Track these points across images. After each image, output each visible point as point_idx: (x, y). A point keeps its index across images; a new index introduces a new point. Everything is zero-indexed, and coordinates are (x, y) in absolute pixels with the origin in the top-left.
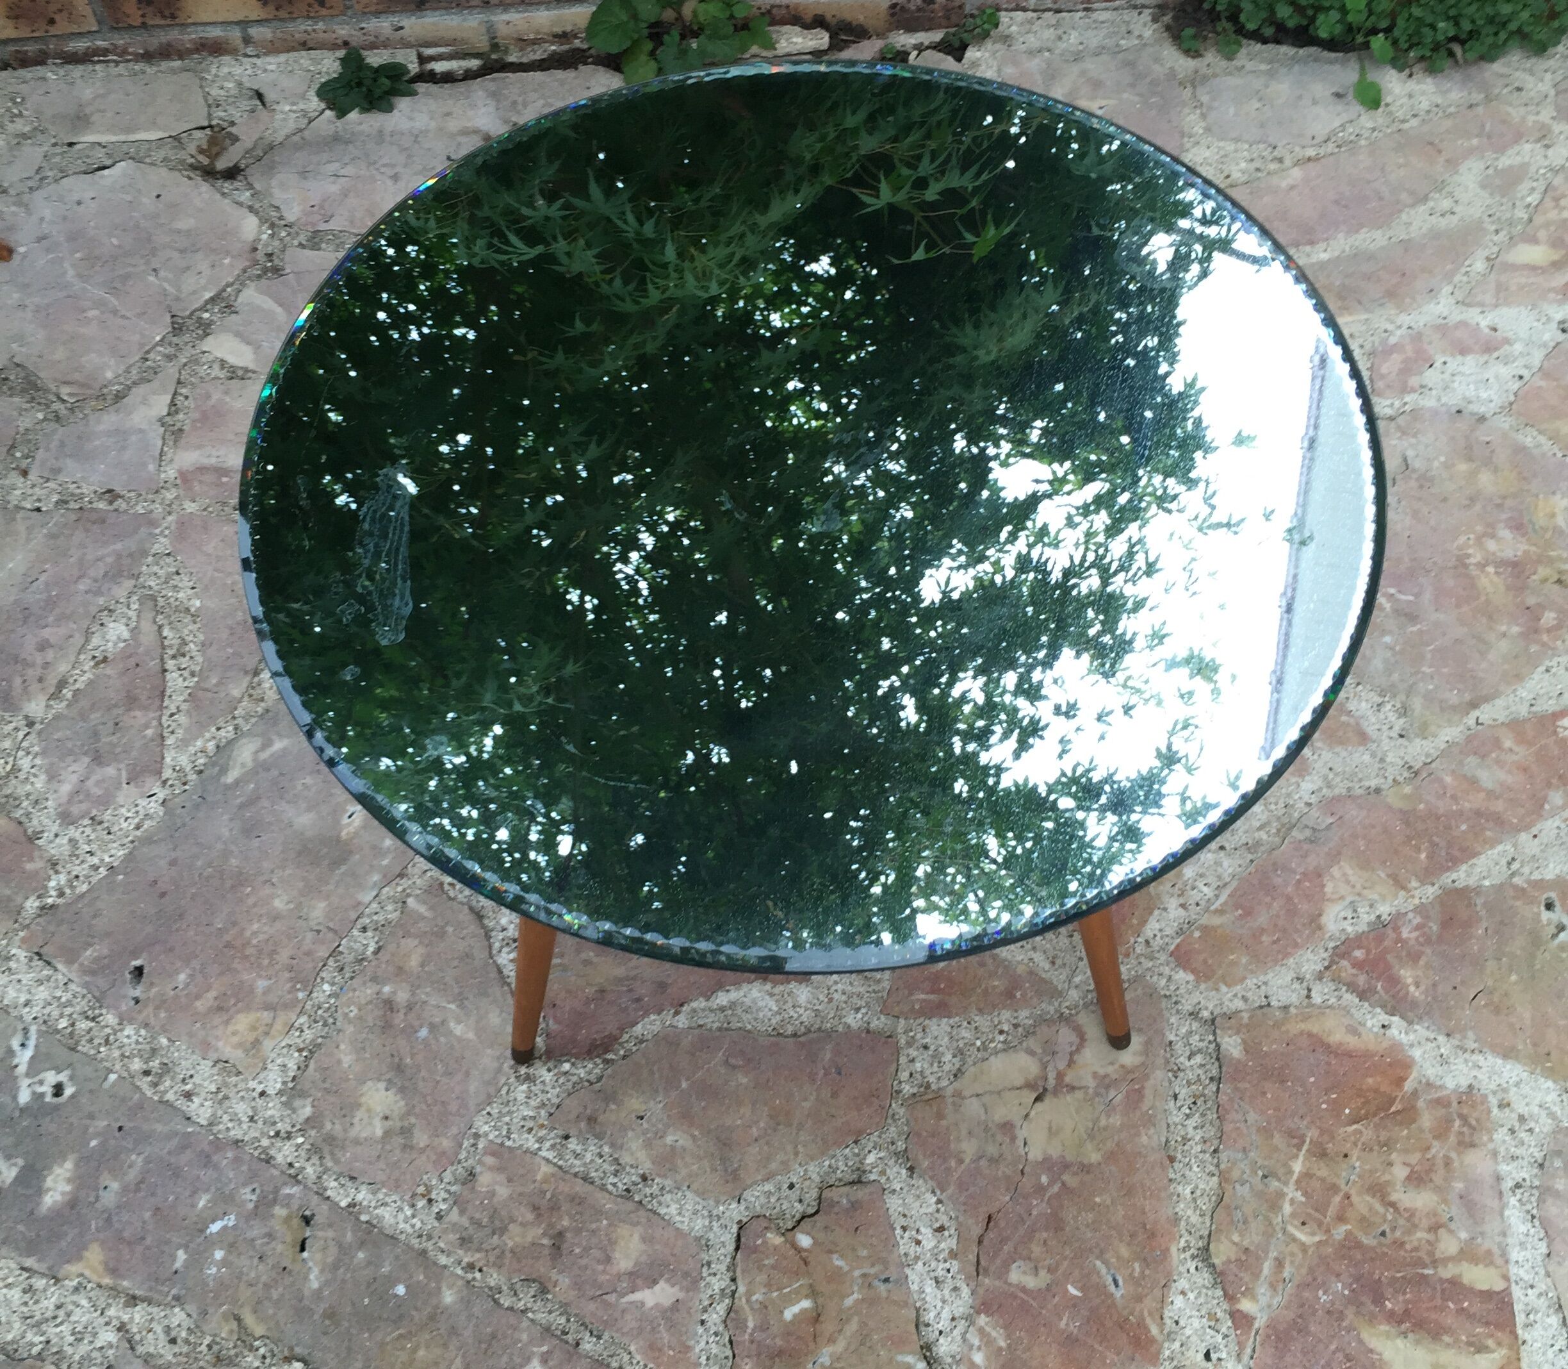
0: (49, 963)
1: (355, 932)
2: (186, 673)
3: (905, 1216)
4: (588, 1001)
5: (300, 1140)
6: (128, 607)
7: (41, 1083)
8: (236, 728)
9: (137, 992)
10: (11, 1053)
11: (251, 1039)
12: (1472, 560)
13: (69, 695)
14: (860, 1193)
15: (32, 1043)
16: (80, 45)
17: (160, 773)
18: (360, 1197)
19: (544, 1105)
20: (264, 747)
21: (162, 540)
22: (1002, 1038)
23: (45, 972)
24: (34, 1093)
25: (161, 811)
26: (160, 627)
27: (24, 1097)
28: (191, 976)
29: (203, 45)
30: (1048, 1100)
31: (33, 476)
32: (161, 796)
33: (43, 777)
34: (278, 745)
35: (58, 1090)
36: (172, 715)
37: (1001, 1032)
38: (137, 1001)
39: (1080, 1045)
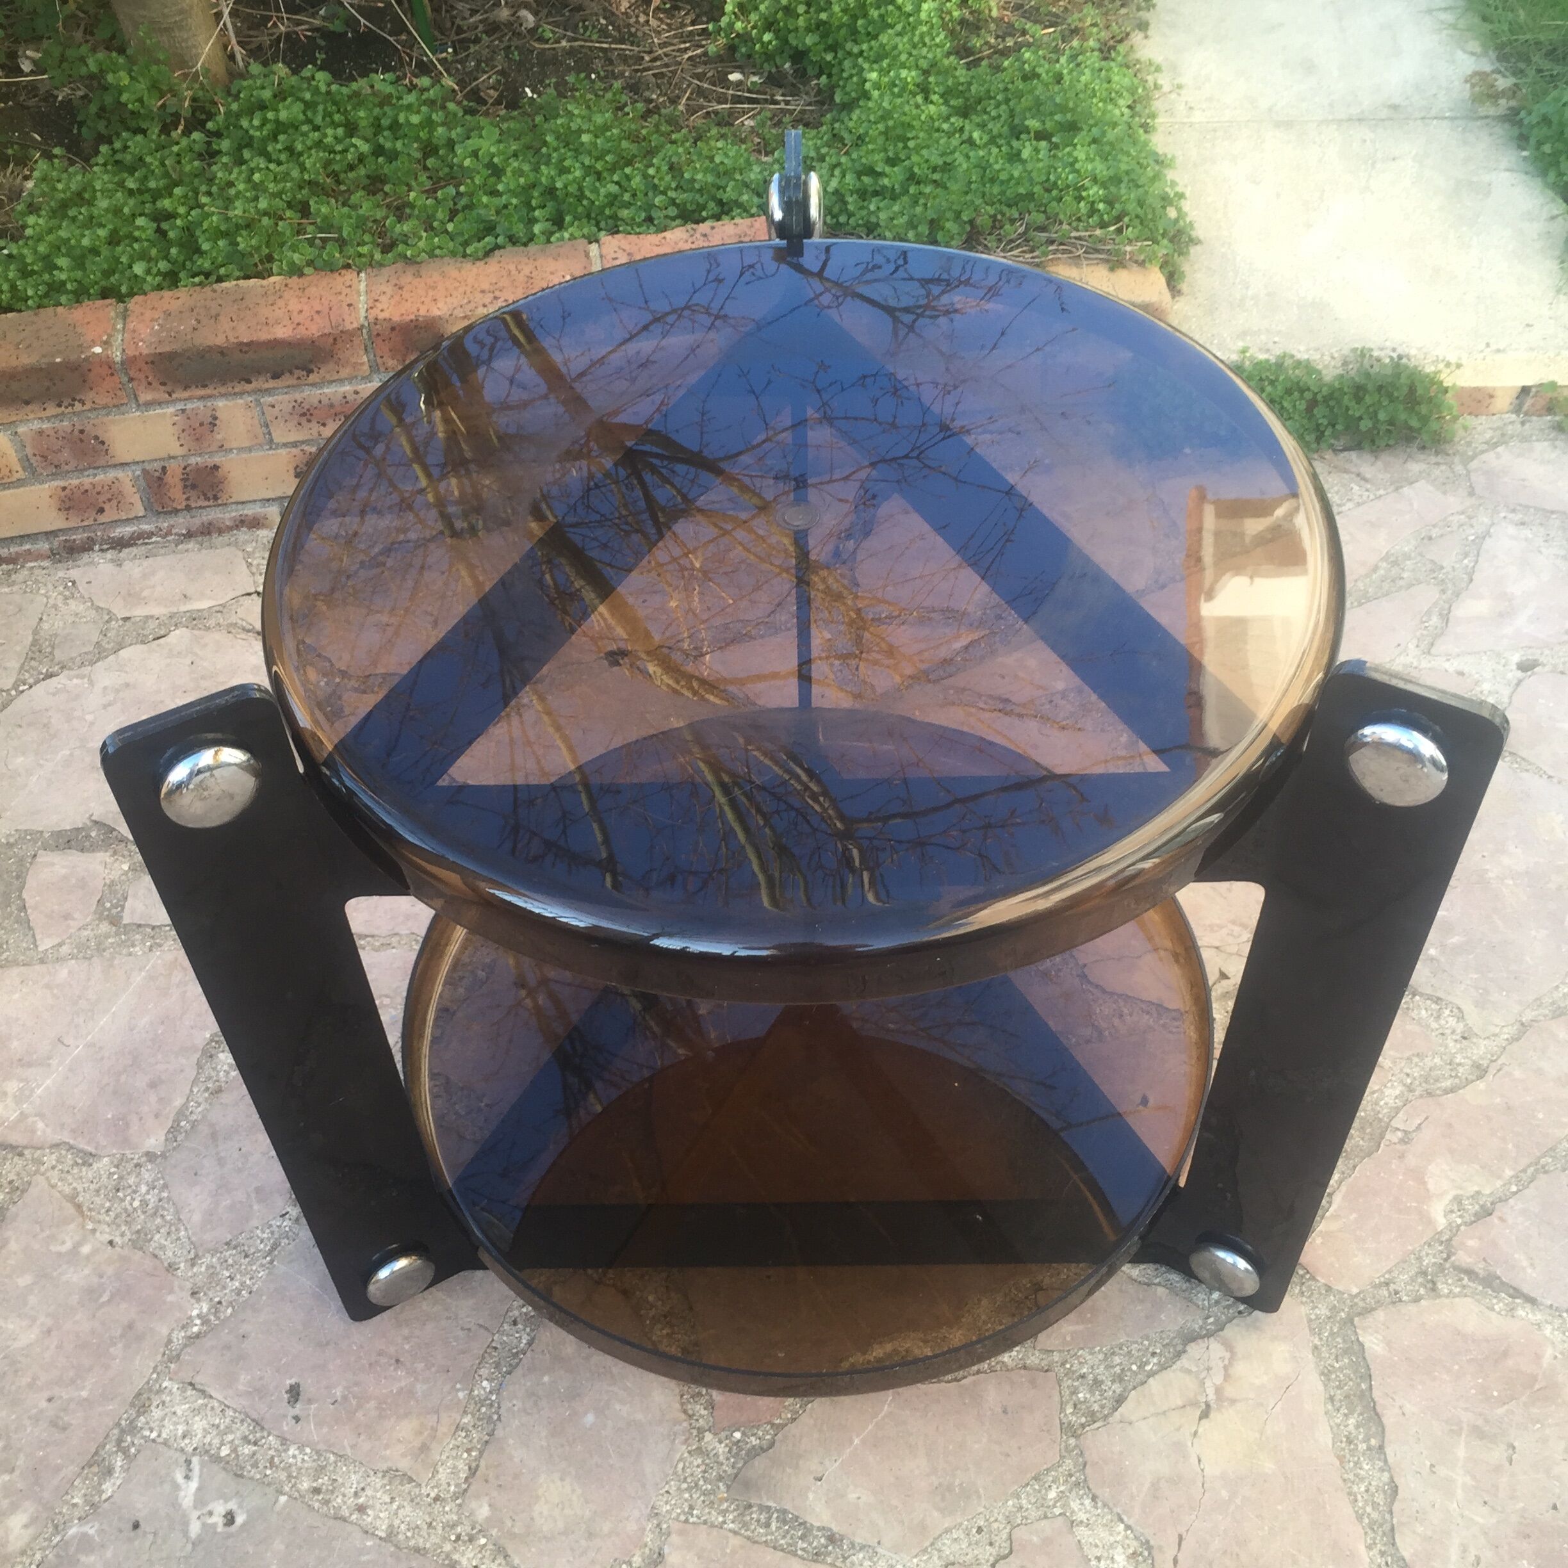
0: (203, 1392)
1: (506, 1327)
3: (1096, 1546)
5: (483, 1541)
7: (211, 1513)
9: (298, 1409)
10: (176, 1487)
11: (417, 1443)
12: (1490, 875)
14: (1048, 1530)
15: (196, 1474)
16: (127, 530)
19: (720, 1478)
22: (1155, 1360)
23: (200, 1402)
24: (204, 1525)
27: (195, 1529)
28: (349, 1388)
29: (242, 522)
30: (1213, 1416)
31: (125, 924)
35: (230, 1519)
37: (1154, 1354)
38: (297, 1419)
39: (1232, 1359)
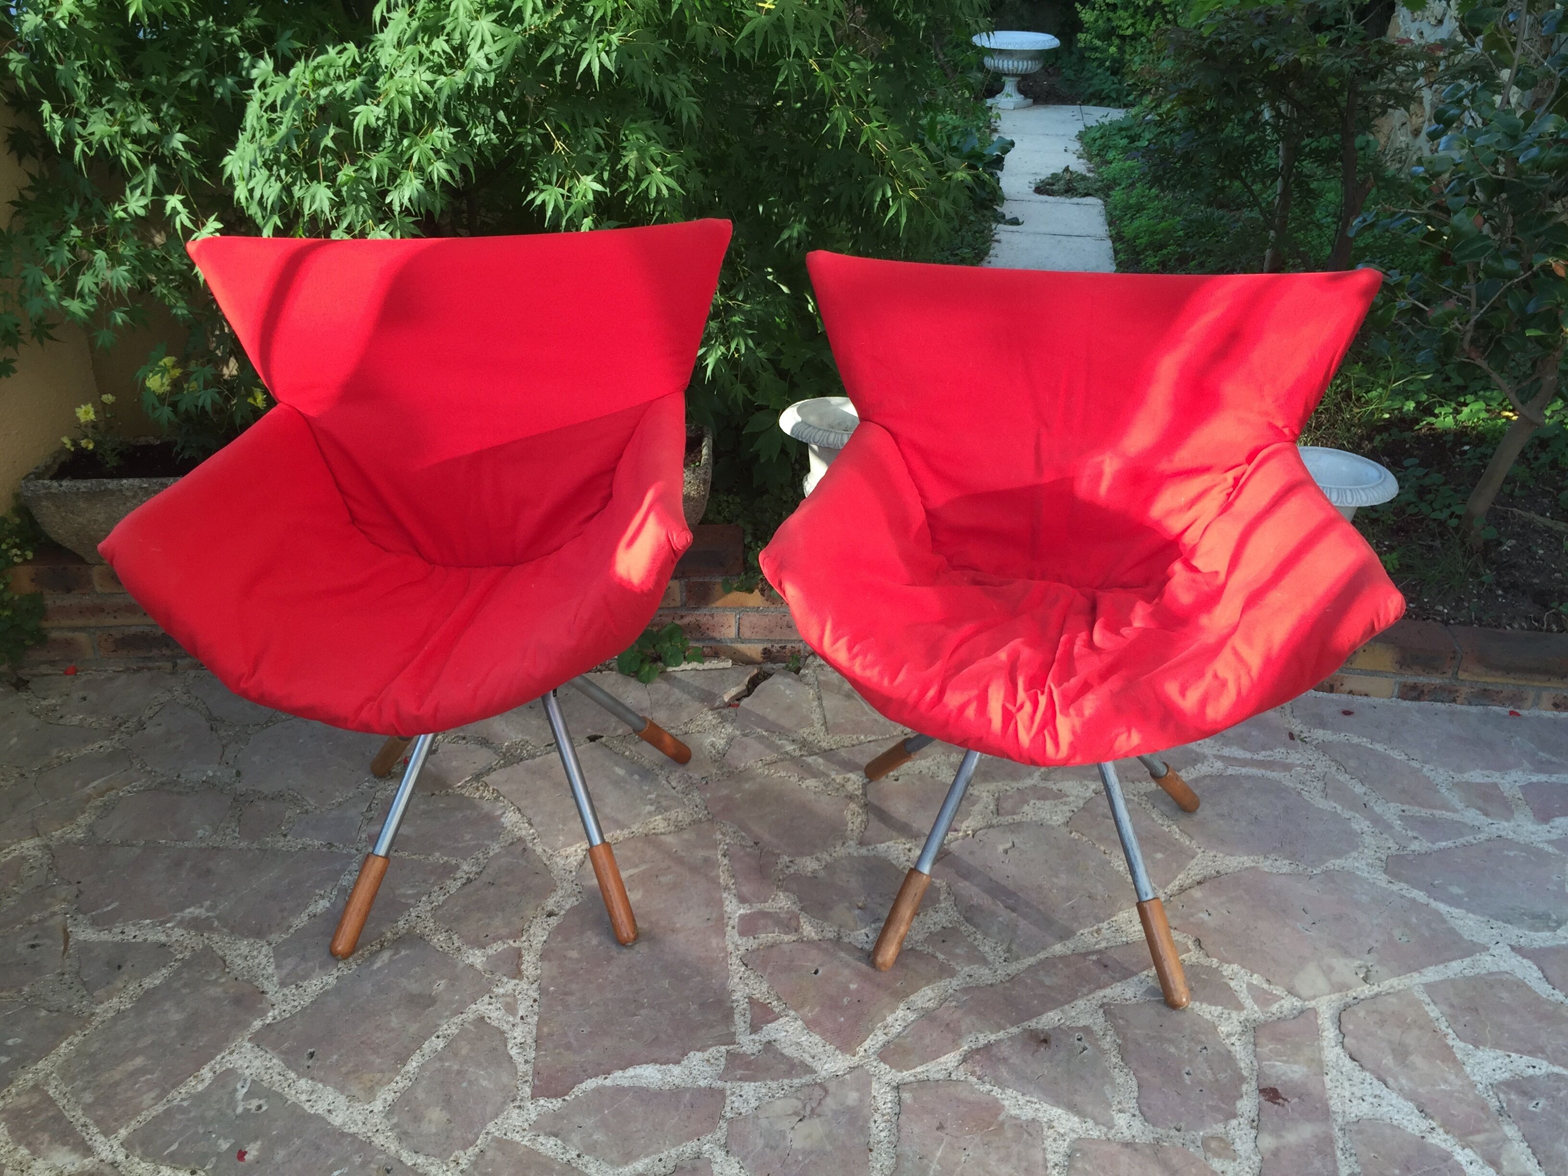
0: (263, 1049)
4: (558, 1071)
5: (390, 1134)
6: (331, 894)
7: (250, 1104)
8: (381, 945)
9: (310, 1063)
10: (235, 1092)
11: (369, 1086)
13: (293, 931)
14: (698, 1163)
15: (248, 1085)
18: (419, 1161)
19: (527, 1120)
20: (395, 954)
22: (783, 1092)
23: (260, 1053)
24: (245, 1109)
25: (335, 982)
27: (240, 1110)
28: (341, 1056)
30: (806, 1121)
31: (289, 838)
33: (273, 967)
34: (403, 953)
35: (258, 1108)
37: (783, 1090)
38: (309, 1068)
39: (825, 1097)
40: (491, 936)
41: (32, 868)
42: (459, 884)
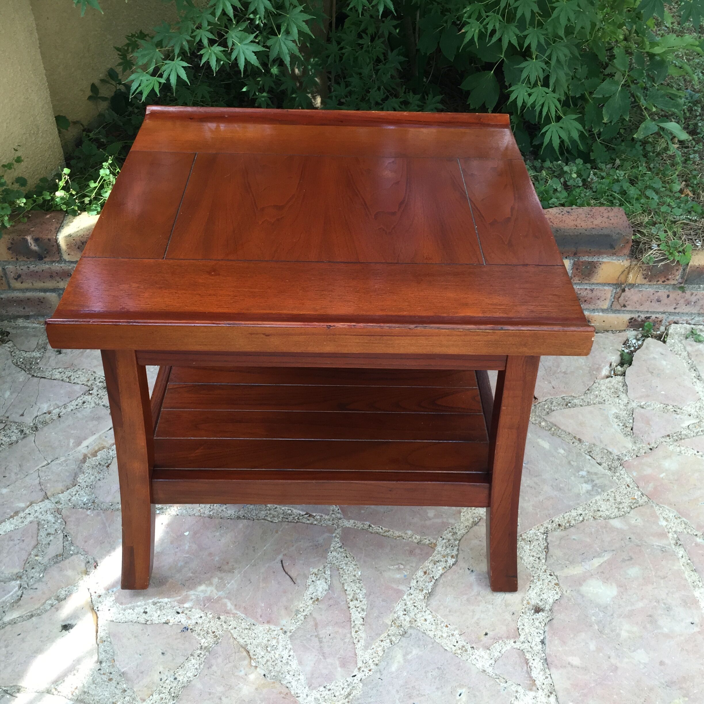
2: (359, 610)
6: (325, 573)
8: (391, 641)
13: (302, 618)
17: (356, 663)
20: (407, 653)
21: (337, 539)
25: (360, 686)
26: (343, 584)
32: (359, 676)
33: (296, 662)
34: (414, 651)
36: (356, 632)
40: (490, 634)
41: (49, 534)
42: (440, 568)
